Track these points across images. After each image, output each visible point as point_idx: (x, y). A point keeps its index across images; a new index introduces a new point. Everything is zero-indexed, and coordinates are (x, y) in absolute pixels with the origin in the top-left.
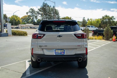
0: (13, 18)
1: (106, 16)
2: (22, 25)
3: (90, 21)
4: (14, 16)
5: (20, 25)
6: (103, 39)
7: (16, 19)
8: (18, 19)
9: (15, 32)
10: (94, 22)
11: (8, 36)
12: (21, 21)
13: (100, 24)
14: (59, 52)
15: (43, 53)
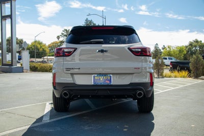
0: (34, 46)
1: (197, 41)
2: (49, 57)
3: (168, 49)
4: (35, 42)
5: (46, 57)
6: (190, 77)
7: (39, 46)
8: (43, 47)
9: (35, 66)
10: (174, 52)
11: (23, 72)
12: (47, 50)
13: (185, 55)
14: (101, 79)
15: (72, 82)
